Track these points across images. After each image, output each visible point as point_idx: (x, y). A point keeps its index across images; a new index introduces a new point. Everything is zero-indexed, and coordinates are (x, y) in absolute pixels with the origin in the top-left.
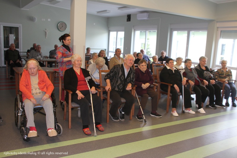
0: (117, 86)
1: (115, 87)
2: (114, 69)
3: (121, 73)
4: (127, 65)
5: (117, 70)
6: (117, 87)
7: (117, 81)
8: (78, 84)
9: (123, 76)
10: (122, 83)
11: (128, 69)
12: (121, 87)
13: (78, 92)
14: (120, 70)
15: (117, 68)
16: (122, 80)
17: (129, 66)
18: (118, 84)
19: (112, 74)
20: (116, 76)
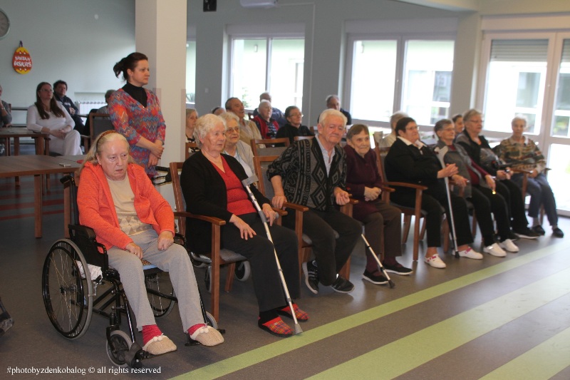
0: (311, 196)
1: (307, 200)
2: (293, 151)
3: (314, 162)
4: (324, 138)
5: (302, 154)
6: (310, 198)
7: (308, 184)
8: (228, 196)
9: (320, 169)
10: (321, 189)
11: (331, 149)
12: (321, 198)
13: (234, 219)
14: (312, 153)
15: (302, 148)
16: (321, 180)
17: (333, 143)
18: (311, 192)
19: (287, 163)
20: (302, 170)
